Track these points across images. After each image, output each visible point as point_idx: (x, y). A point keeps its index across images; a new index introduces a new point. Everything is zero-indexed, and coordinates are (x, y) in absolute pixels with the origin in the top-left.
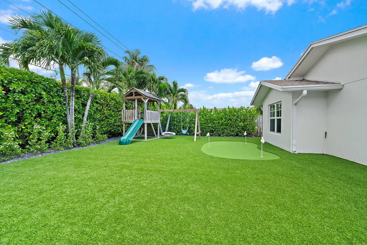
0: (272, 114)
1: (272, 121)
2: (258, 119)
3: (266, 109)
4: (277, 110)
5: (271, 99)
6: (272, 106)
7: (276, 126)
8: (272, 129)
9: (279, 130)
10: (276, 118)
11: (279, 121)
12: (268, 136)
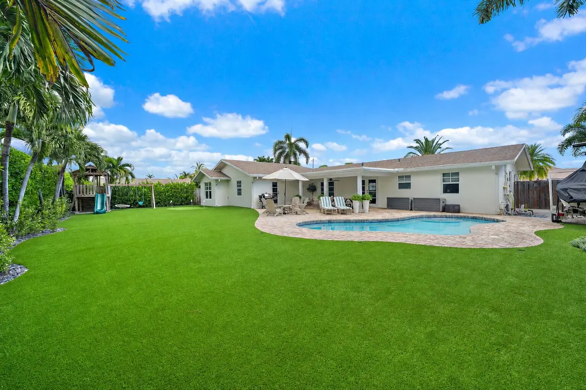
0: (207, 188)
1: (207, 192)
2: (197, 191)
3: (202, 185)
4: (208, 186)
5: (205, 180)
6: (206, 184)
7: (209, 195)
8: (207, 197)
9: (210, 198)
10: (208, 191)
11: (210, 192)
12: (204, 201)
